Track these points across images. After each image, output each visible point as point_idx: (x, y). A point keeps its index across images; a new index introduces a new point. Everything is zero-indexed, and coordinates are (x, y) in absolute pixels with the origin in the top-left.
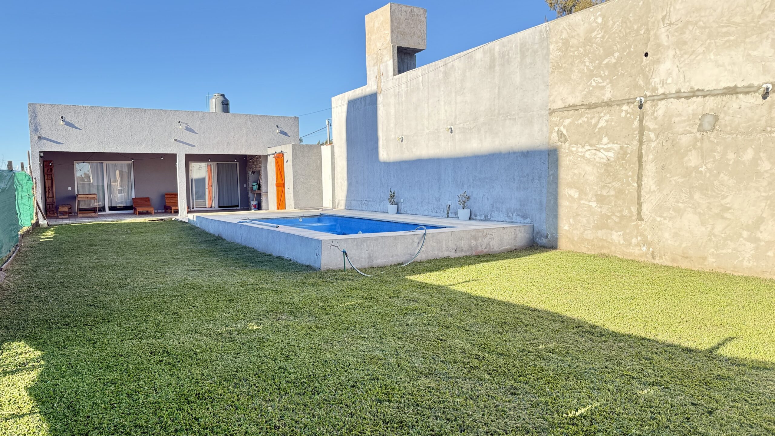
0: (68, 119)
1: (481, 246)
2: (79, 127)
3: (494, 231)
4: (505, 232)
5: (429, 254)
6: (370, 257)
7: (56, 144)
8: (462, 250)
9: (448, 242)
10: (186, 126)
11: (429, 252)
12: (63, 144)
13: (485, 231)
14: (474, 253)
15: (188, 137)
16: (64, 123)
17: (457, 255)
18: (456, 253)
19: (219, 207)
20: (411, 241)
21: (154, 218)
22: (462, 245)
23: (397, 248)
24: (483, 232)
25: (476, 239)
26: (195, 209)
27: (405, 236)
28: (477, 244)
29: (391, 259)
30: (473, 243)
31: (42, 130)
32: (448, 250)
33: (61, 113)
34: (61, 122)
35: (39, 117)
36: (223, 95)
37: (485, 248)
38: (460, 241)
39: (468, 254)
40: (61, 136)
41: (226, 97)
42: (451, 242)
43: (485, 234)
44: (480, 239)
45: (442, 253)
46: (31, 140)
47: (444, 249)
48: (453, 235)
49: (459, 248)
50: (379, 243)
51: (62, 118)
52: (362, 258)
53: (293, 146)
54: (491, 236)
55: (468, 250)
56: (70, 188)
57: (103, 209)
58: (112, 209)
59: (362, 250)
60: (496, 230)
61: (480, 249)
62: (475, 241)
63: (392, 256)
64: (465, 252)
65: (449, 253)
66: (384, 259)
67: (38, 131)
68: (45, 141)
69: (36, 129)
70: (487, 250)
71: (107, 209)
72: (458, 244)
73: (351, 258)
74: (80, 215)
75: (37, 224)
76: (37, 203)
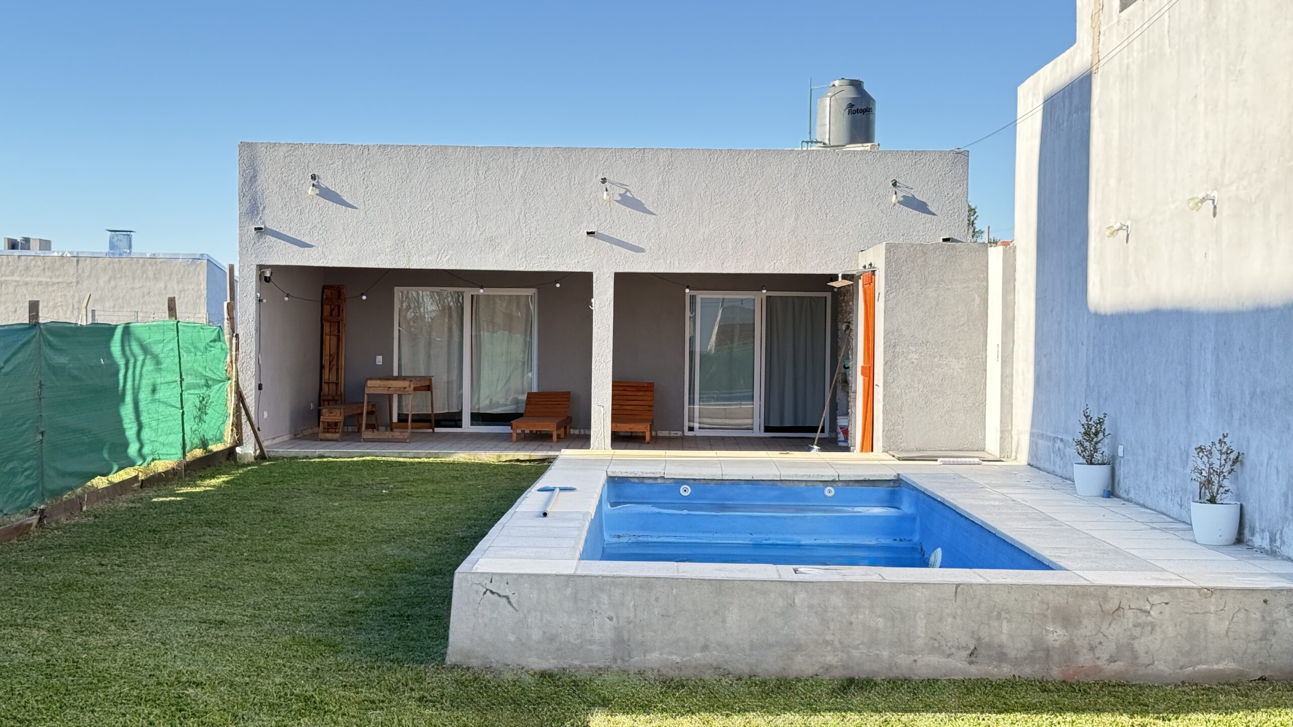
0: (326, 183)
1: (1092, 649)
2: (351, 203)
3: (1155, 599)
4: (1212, 609)
5: (855, 653)
6: (620, 642)
7: (295, 248)
8: (1002, 657)
9: (941, 620)
10: (622, 191)
11: (856, 648)
12: (311, 246)
13: (1110, 593)
14: (1056, 673)
15: (625, 225)
16: (317, 191)
17: (975, 671)
18: (971, 663)
19: (767, 429)
20: (781, 603)
21: (522, 455)
22: (1004, 638)
23: (724, 621)
24: (1105, 598)
25: (1067, 619)
26: (697, 433)
27: (758, 586)
28: (1071, 640)
29: (698, 655)
30: (1056, 635)
31: (266, 211)
32: (935, 649)
33: (311, 165)
34: (310, 191)
35: (261, 178)
36: (856, 85)
37: (1112, 660)
38: (995, 624)
39: (1027, 671)
40: (309, 226)
41: (866, 87)
42: (950, 620)
43: (1111, 606)
44: (1085, 622)
45: (912, 658)
46: (241, 236)
47: (920, 642)
48: (960, 597)
49: (989, 646)
50: (657, 599)
51: (314, 177)
52: (591, 642)
53: (890, 248)
54: (1143, 618)
55: (1030, 659)
56: (379, 360)
57: (454, 420)
58: (479, 418)
59: (595, 615)
60: (1167, 597)
61: (1085, 659)
62: (1065, 627)
63: (705, 648)
64: (1016, 663)
65: (943, 660)
66: (671, 653)
67: (258, 214)
68: (273, 239)
69: (254, 210)
70: (1119, 666)
71: (466, 418)
72: (984, 633)
73: (552, 639)
74: (367, 434)
75: (230, 453)
76: (240, 398)
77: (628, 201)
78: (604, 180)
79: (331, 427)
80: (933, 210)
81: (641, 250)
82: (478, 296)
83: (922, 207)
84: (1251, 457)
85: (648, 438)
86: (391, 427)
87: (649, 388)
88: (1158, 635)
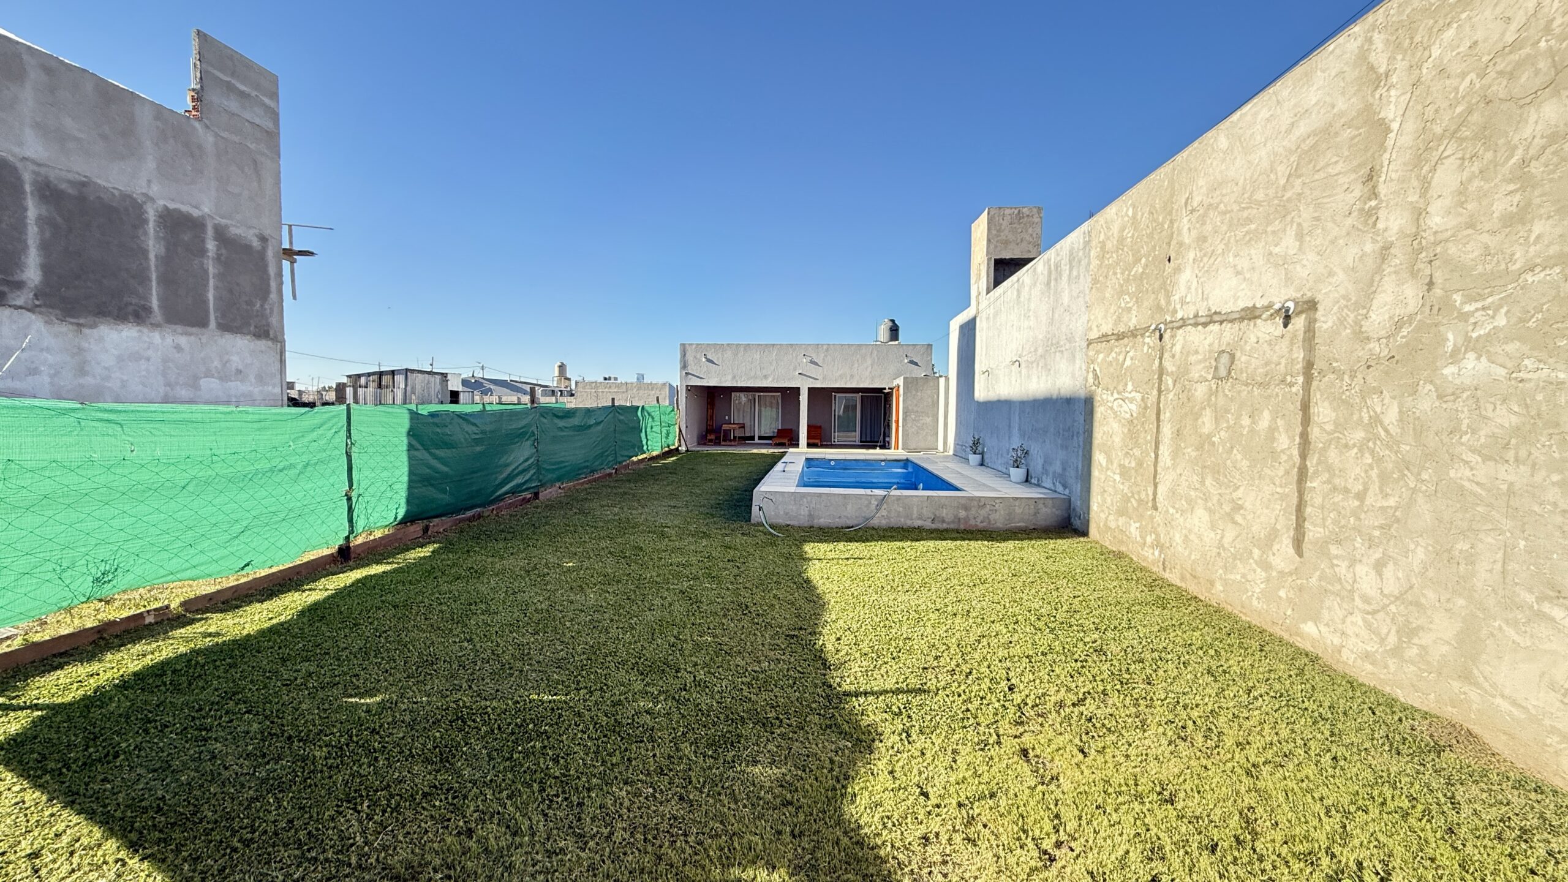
0: (709, 357)
1: (975, 518)
2: (717, 363)
3: (997, 501)
4: (1017, 505)
5: (892, 520)
7: (699, 379)
8: (943, 521)
9: (922, 509)
10: (811, 359)
11: (892, 518)
12: (704, 378)
13: (982, 499)
14: (962, 527)
15: (812, 370)
16: (706, 360)
17: (934, 526)
18: (933, 523)
20: (866, 502)
21: (776, 451)
22: (944, 515)
23: (846, 508)
24: (980, 501)
25: (966, 508)
26: (837, 443)
27: (858, 496)
28: (967, 516)
29: (838, 520)
30: (962, 514)
31: (689, 367)
32: (920, 518)
33: (704, 351)
34: (704, 360)
35: (687, 355)
36: (893, 321)
37: (982, 522)
38: (941, 510)
39: (952, 526)
40: (703, 372)
41: (896, 322)
42: (925, 508)
43: (982, 504)
44: (973, 509)
45: (912, 521)
46: (680, 375)
47: (915, 516)
48: (929, 500)
49: (939, 517)
50: (823, 501)
51: (705, 355)
52: (801, 517)
53: (904, 378)
54: (993, 508)
55: (953, 522)
56: (727, 417)
57: (753, 438)
58: (760, 438)
59: (802, 506)
60: (1001, 500)
61: (972, 522)
62: (965, 511)
63: (840, 517)
64: (948, 523)
65: (923, 522)
66: (828, 520)
67: (686, 368)
68: (691, 376)
69: (684, 366)
70: (984, 524)
71: (756, 438)
72: (937, 513)
73: (787, 514)
74: (722, 443)
75: (677, 449)
76: (680, 430)
77: (812, 362)
78: (804, 355)
79: (711, 441)
80: (920, 365)
81: (817, 379)
82: (760, 396)
83: (916, 364)
84: (1031, 452)
85: (819, 445)
86: (731, 441)
87: (820, 427)
88: (998, 513)
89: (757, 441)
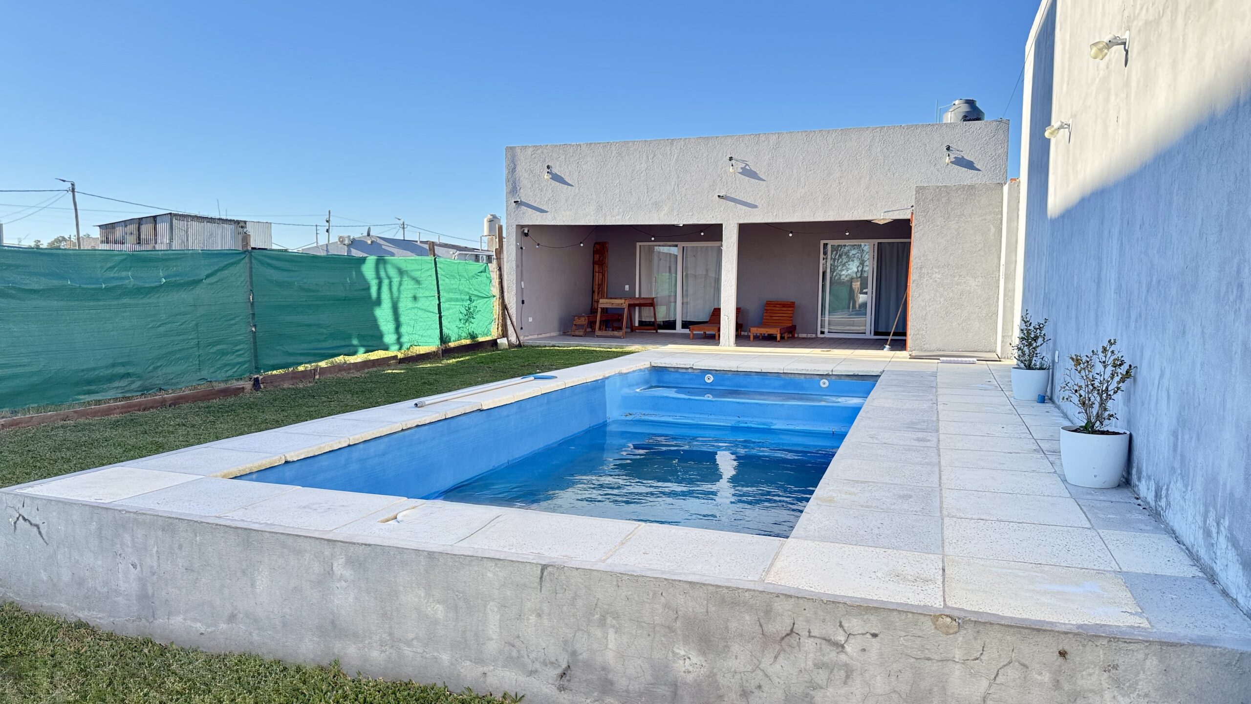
0: (555, 170)
2: (570, 183)
3: (854, 624)
4: (958, 655)
5: (407, 651)
6: (144, 597)
7: (538, 213)
8: (606, 686)
9: (520, 617)
10: (743, 165)
11: (409, 643)
12: (547, 212)
13: (778, 606)
15: (745, 189)
16: (550, 176)
18: (562, 689)
19: (876, 333)
20: (317, 568)
22: (610, 657)
23: (253, 585)
24: (768, 611)
25: (706, 640)
26: (827, 335)
27: (290, 541)
28: (712, 675)
29: (223, 626)
30: (688, 664)
31: (522, 190)
32: (513, 661)
33: (547, 159)
34: (547, 176)
35: (518, 169)
36: (972, 103)
38: (599, 633)
40: (546, 199)
42: (533, 618)
43: (779, 627)
44: (735, 648)
45: (481, 669)
46: (507, 206)
47: (492, 647)
48: (547, 585)
49: (588, 666)
50: (180, 547)
51: (548, 167)
52: (117, 593)
53: (919, 190)
54: (832, 655)
55: (649, 695)
56: (627, 287)
57: (671, 325)
58: (685, 324)
59: (118, 559)
60: (875, 624)
62: (703, 653)
63: (232, 618)
65: (522, 678)
66: (195, 620)
67: (517, 192)
68: (526, 208)
69: (514, 189)
71: (679, 325)
72: (582, 644)
73: (81, 583)
74: (598, 333)
75: (494, 343)
76: (504, 307)
77: (747, 172)
78: (731, 159)
79: (579, 328)
80: (978, 167)
81: (755, 207)
82: (687, 247)
83: (970, 165)
85: (778, 338)
86: (632, 329)
87: (792, 305)
88: (857, 686)
89: (679, 329)
